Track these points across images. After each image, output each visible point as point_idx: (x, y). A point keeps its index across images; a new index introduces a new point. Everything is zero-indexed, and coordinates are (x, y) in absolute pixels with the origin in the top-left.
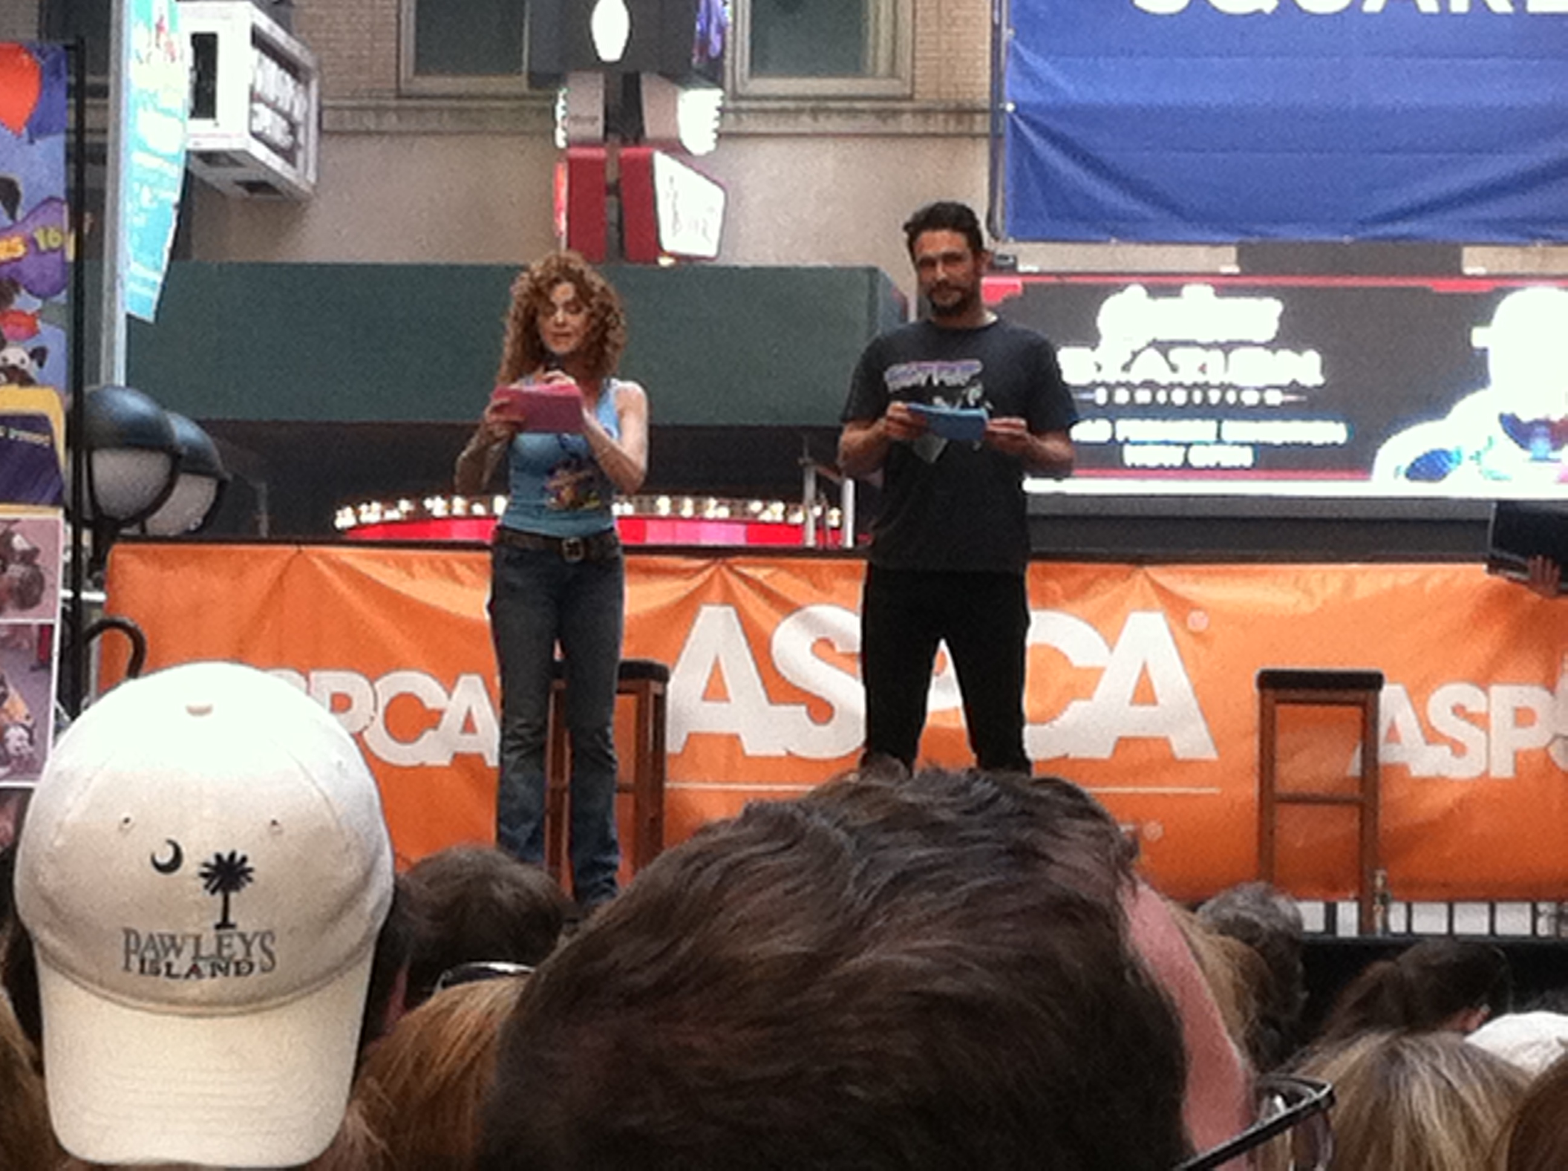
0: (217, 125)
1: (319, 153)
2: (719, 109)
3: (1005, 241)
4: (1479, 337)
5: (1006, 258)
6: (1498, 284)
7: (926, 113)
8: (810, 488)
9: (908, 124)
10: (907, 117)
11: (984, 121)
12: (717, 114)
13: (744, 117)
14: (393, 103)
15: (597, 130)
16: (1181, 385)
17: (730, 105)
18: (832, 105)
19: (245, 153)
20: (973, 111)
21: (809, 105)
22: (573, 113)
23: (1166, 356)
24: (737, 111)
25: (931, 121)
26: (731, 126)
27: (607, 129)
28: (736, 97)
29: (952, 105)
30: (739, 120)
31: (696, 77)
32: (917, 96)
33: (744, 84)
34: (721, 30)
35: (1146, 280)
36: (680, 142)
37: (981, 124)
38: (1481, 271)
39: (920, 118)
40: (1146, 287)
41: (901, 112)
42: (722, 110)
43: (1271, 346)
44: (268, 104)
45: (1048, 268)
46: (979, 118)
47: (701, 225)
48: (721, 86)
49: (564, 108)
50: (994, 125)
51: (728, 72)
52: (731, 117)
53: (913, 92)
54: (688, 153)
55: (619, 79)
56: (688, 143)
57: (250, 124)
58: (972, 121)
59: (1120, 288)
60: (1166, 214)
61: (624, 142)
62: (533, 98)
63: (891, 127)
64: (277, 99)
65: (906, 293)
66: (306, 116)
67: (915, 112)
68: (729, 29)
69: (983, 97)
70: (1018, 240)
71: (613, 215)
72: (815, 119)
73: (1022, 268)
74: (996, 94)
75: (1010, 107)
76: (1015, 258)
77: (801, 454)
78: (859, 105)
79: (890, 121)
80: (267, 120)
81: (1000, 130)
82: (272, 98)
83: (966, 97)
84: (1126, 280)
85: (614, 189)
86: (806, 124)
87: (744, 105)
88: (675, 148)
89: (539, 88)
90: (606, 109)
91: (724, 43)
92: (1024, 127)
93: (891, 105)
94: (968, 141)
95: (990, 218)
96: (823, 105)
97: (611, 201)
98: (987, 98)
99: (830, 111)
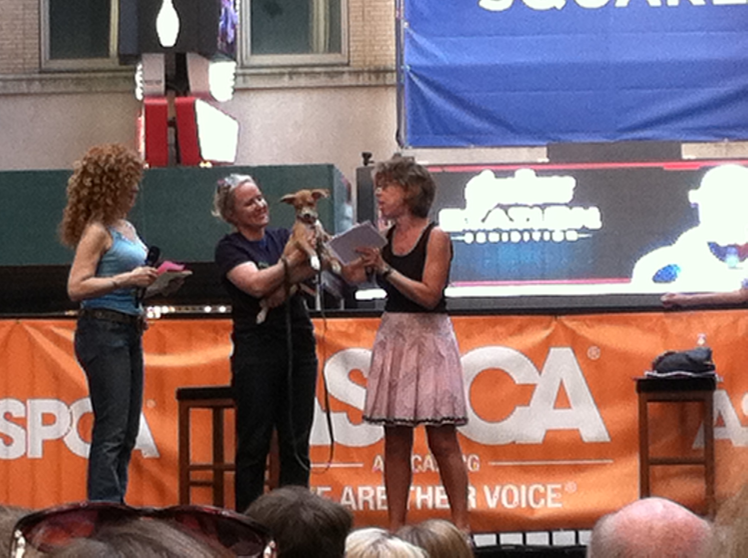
2: (234, 74)
3: (407, 148)
4: (693, 196)
6: (703, 164)
7: (357, 73)
9: (346, 80)
10: (346, 76)
11: (392, 77)
12: (233, 77)
13: (248, 78)
14: (37, 76)
15: (161, 88)
16: (516, 230)
17: (240, 71)
20: (386, 71)
21: (286, 70)
22: (147, 78)
23: (507, 213)
24: (244, 75)
25: (361, 78)
26: (241, 85)
27: (167, 87)
28: (243, 66)
29: (372, 68)
31: (220, 55)
32: (351, 63)
33: (248, 59)
34: (234, 26)
35: (494, 168)
36: (210, 94)
37: (391, 79)
38: (693, 157)
39: (354, 78)
40: (493, 172)
41: (343, 73)
42: (236, 75)
43: (570, 205)
45: (434, 162)
46: (389, 75)
48: (235, 60)
49: (141, 76)
50: (399, 79)
51: (239, 51)
52: (240, 79)
53: (349, 61)
54: (215, 100)
55: (174, 57)
56: (216, 95)
58: (385, 78)
59: (478, 173)
60: (502, 129)
61: (178, 95)
62: (122, 70)
63: (336, 82)
65: (350, 181)
67: (350, 73)
68: (238, 27)
69: (391, 62)
70: (415, 147)
71: (171, 139)
72: (291, 78)
74: (399, 60)
75: (407, 68)
78: (317, 69)
79: (335, 79)
83: (380, 63)
84: (482, 168)
85: (172, 124)
86: (286, 81)
87: (248, 71)
88: (208, 97)
89: (125, 64)
90: (166, 76)
91: (235, 34)
92: (416, 80)
93: (336, 69)
94: (383, 89)
95: (398, 135)
96: (295, 70)
97: (171, 130)
98: (394, 63)
99: (300, 74)
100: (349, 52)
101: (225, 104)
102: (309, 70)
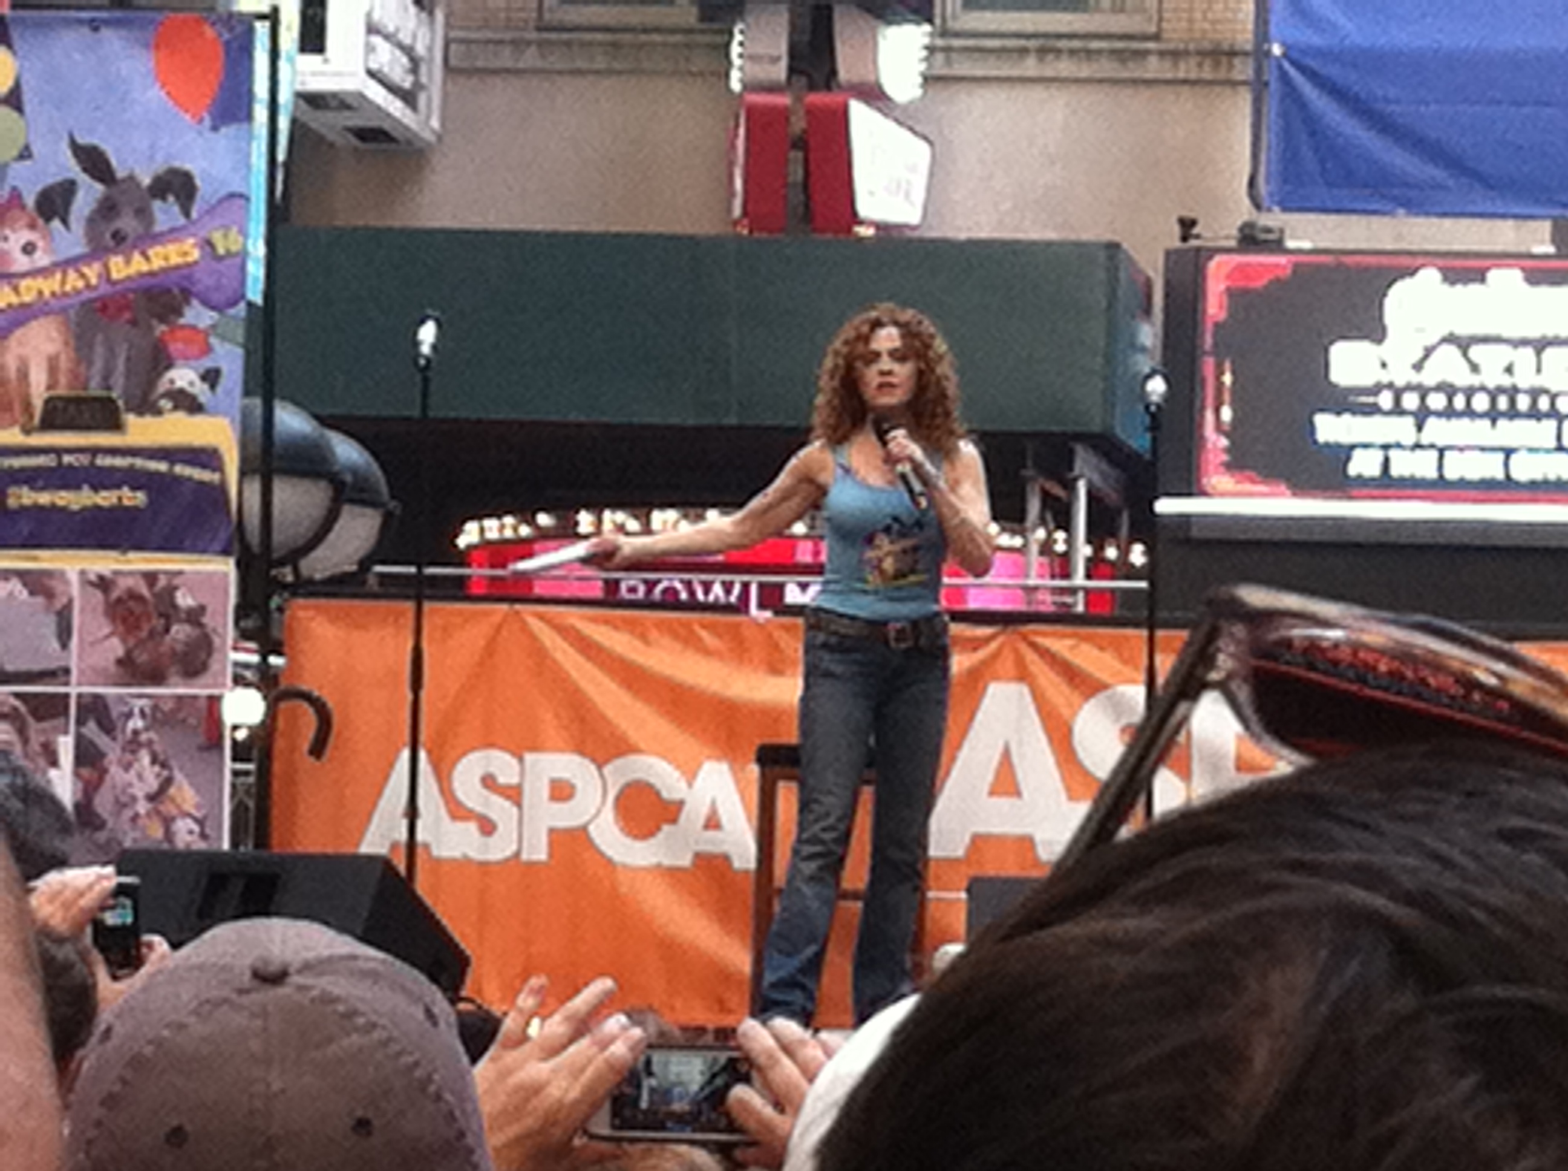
0: (326, 61)
1: (445, 96)
2: (927, 48)
3: (1269, 210)
5: (1268, 230)
7: (1175, 55)
8: (1034, 507)
9: (1153, 67)
10: (1153, 60)
11: (1245, 66)
12: (924, 53)
13: (954, 55)
14: (533, 35)
15: (780, 72)
16: (1483, 388)
17: (940, 42)
19: (361, 96)
20: (1232, 53)
21: (1032, 44)
22: (752, 51)
23: (1465, 354)
24: (947, 51)
25: (1182, 66)
26: (940, 69)
27: (792, 70)
28: (946, 33)
29: (1207, 45)
30: (948, 62)
31: (900, 11)
32: (1165, 35)
33: (955, 17)
35: (1441, 262)
36: (880, 87)
37: (1244, 70)
39: (1167, 64)
40: (1441, 269)
41: (1144, 54)
42: (931, 49)
44: (387, 37)
45: (1323, 244)
46: (1237, 61)
47: (904, 185)
48: (930, 21)
49: (741, 44)
50: (1259, 71)
51: (937, 3)
52: (940, 57)
53: (1160, 30)
54: (890, 100)
55: (807, 10)
56: (890, 89)
57: (366, 60)
58: (1231, 66)
59: (1412, 272)
60: (1464, 180)
61: (812, 87)
62: (703, 32)
64: (397, 30)
65: (1151, 273)
66: (430, 49)
67: (1162, 54)
69: (1245, 36)
70: (1285, 209)
71: (796, 173)
72: (1041, 60)
73: (1291, 244)
74: (1262, 35)
75: (1277, 50)
76: (1282, 231)
77: (1024, 466)
78: (1095, 45)
79: (1131, 65)
80: (386, 57)
81: (1265, 78)
82: (391, 28)
83: (1223, 36)
84: (1420, 261)
85: (801, 143)
86: (1030, 67)
87: (957, 43)
88: (875, 96)
89: (711, 19)
90: (791, 47)
92: (1292, 72)
93: (1135, 45)
94: (1228, 91)
95: (1252, 183)
96: (1052, 43)
97: (797, 157)
98: (1250, 36)
99: (1058, 52)
100: (1160, 11)
101: (905, 108)
102: (1076, 44)
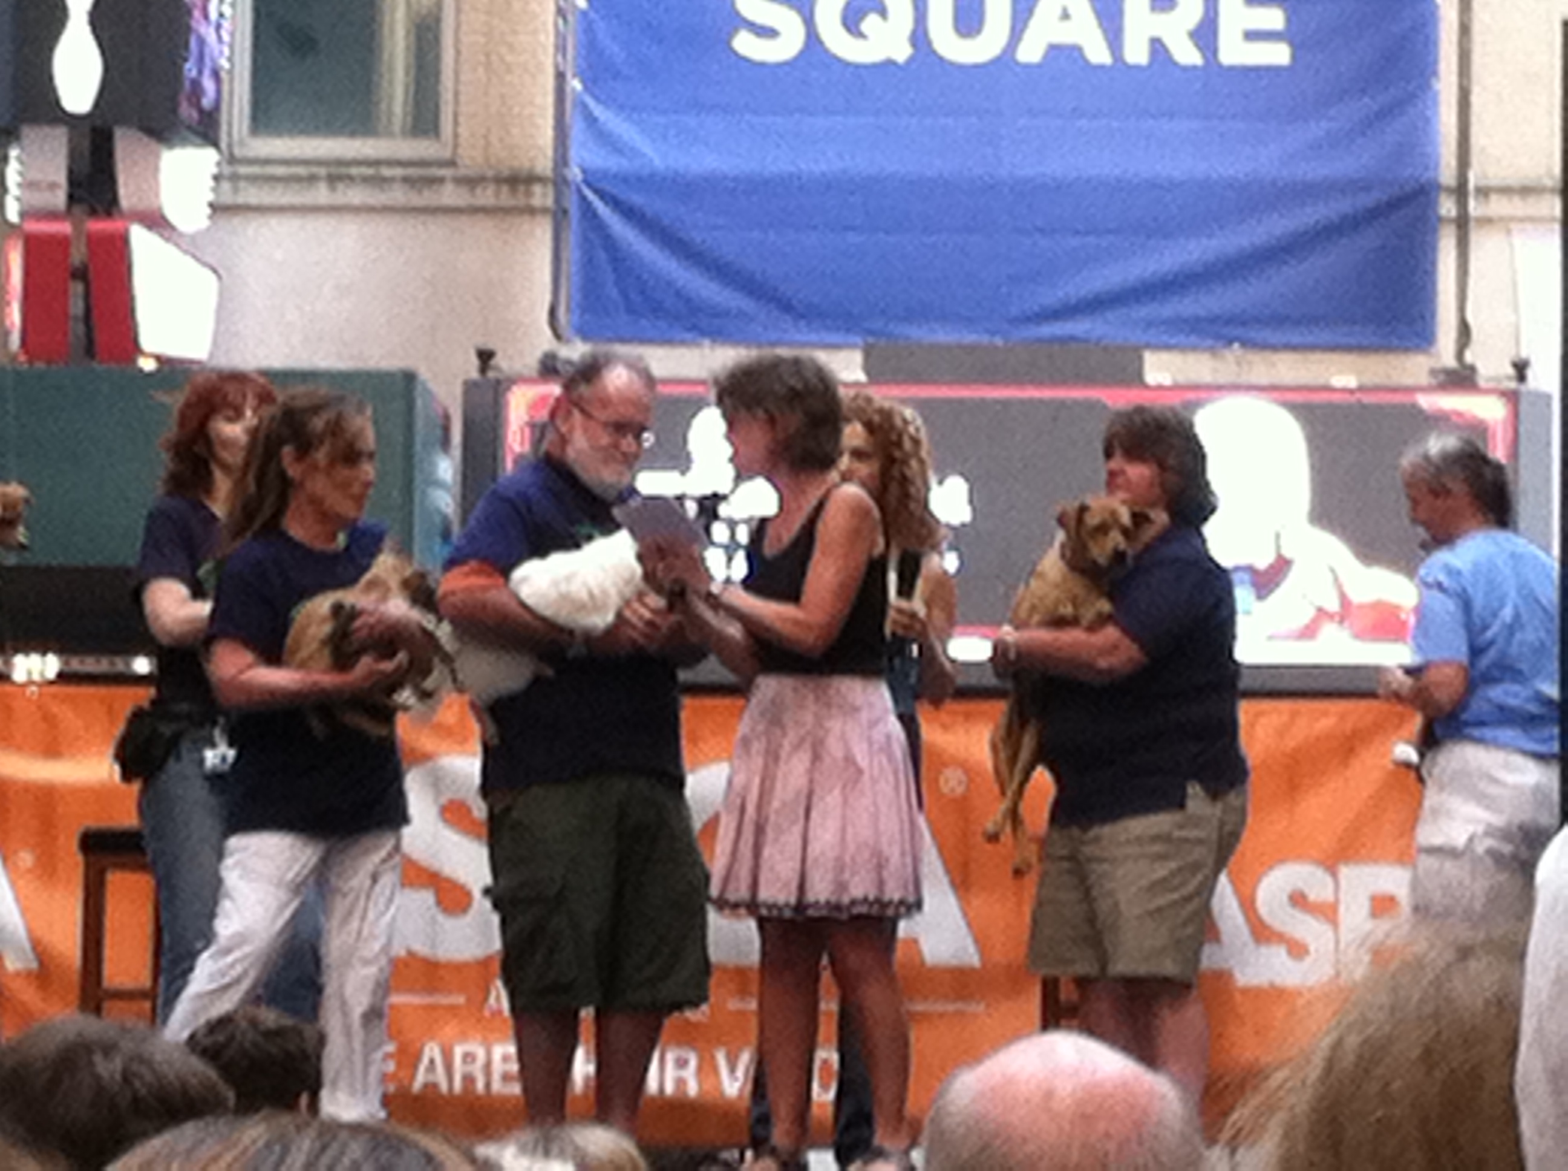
2: (214, 177)
3: (569, 339)
6: (1188, 395)
7: (471, 182)
9: (449, 195)
10: (449, 188)
11: (544, 195)
12: (212, 182)
13: (242, 184)
15: (59, 199)
17: (227, 170)
18: (354, 171)
20: (531, 180)
21: (322, 171)
22: (30, 178)
24: (234, 178)
25: (479, 193)
26: (227, 198)
27: (71, 198)
28: (232, 160)
29: (506, 173)
30: (236, 190)
31: (185, 133)
32: (459, 161)
33: (242, 143)
34: (216, 74)
36: (162, 215)
37: (542, 196)
38: (1166, 380)
39: (464, 188)
41: (441, 180)
42: (217, 178)
46: (537, 189)
48: (215, 144)
49: (18, 172)
50: (558, 197)
51: (224, 128)
52: (226, 186)
53: (455, 156)
54: (173, 228)
55: (88, 136)
56: (173, 218)
58: (529, 194)
60: (770, 309)
61: (93, 213)
65: (449, 407)
67: (459, 181)
68: (224, 75)
69: (544, 162)
70: (587, 340)
71: (77, 307)
72: (333, 189)
74: (561, 159)
75: (577, 175)
78: (386, 172)
79: (426, 193)
81: (565, 205)
83: (522, 164)
85: (81, 274)
86: (322, 194)
87: (243, 170)
88: (156, 222)
90: (71, 172)
91: (219, 92)
92: (593, 199)
93: (427, 171)
94: (526, 218)
95: (553, 312)
96: (344, 170)
97: (77, 288)
98: (549, 164)
99: (351, 178)
100: (456, 136)
101: (193, 238)
102: (370, 171)
